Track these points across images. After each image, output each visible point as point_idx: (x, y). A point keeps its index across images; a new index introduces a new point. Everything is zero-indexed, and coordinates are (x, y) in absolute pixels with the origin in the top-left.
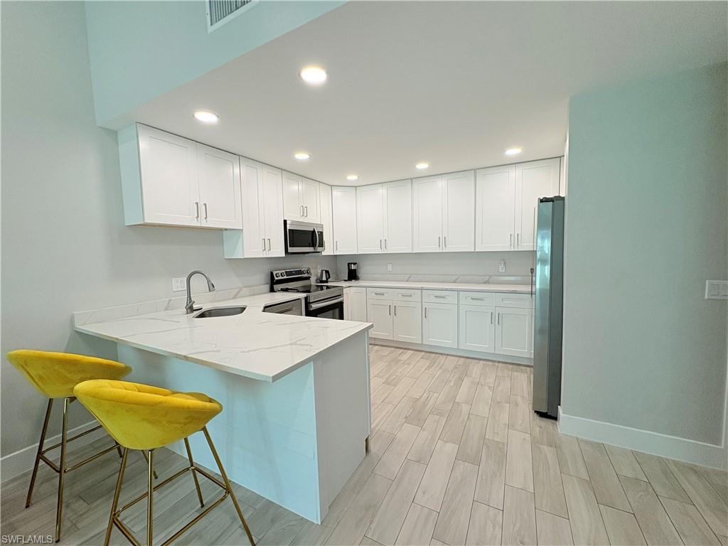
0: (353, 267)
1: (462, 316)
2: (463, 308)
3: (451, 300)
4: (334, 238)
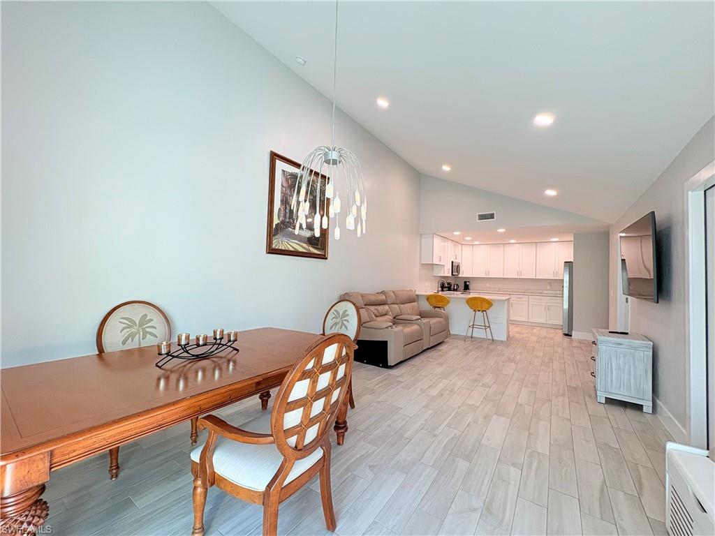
0: (468, 283)
1: (530, 306)
2: (530, 303)
3: (524, 299)
4: (462, 269)
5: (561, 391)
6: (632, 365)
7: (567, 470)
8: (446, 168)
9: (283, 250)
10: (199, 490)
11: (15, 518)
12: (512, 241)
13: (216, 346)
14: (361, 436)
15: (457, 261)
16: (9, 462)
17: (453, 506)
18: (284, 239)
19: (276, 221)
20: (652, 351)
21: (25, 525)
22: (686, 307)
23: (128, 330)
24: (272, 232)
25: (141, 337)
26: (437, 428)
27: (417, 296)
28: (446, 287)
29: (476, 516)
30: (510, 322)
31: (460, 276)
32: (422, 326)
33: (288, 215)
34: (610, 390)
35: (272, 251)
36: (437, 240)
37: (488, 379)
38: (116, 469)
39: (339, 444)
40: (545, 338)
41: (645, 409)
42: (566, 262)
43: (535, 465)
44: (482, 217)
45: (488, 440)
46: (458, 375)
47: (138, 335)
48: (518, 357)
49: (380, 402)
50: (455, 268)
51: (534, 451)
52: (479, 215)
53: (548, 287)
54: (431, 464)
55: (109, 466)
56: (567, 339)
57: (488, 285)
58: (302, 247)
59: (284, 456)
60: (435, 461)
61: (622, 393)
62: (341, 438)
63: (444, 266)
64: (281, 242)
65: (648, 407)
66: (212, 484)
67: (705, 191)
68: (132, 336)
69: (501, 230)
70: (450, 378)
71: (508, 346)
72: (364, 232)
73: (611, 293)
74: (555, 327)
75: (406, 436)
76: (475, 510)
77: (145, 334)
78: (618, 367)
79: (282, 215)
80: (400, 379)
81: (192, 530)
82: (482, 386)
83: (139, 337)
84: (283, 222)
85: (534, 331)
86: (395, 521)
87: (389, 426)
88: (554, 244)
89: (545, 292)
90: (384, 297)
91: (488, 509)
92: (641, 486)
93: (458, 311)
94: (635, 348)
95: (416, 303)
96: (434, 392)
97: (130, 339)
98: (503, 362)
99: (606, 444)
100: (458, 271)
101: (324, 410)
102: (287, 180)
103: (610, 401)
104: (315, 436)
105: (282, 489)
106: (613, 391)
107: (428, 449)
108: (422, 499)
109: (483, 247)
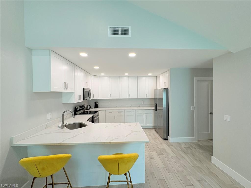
0: (97, 103)
2: (137, 114)
3: (133, 113)
4: (92, 94)
15: (88, 87)
31: (91, 99)
50: (86, 94)
63: (73, 92)
100: (89, 96)
109: (106, 78)
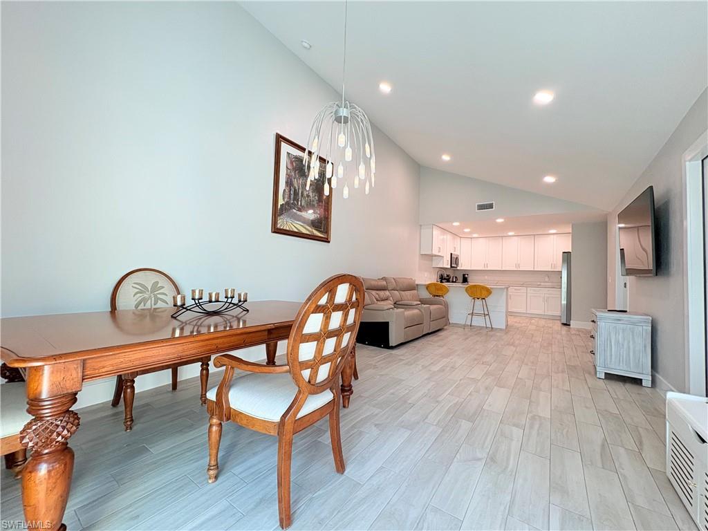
0: (466, 276)
1: (528, 298)
2: (529, 295)
3: (522, 291)
4: (461, 261)
5: (560, 369)
6: (631, 340)
7: (568, 431)
8: (446, 158)
9: (288, 231)
10: (215, 429)
11: (51, 421)
12: (511, 234)
13: (227, 304)
14: (365, 401)
15: (456, 253)
16: (48, 363)
17: (458, 456)
18: (288, 220)
19: (281, 202)
20: (650, 325)
21: (60, 429)
22: (685, 277)
23: (141, 295)
24: (277, 212)
25: (153, 302)
26: (440, 396)
27: (417, 285)
28: (445, 279)
29: (481, 465)
30: (509, 314)
31: (458, 268)
32: (423, 311)
33: (292, 197)
34: (609, 366)
35: (277, 230)
36: (436, 232)
37: (489, 358)
38: (130, 421)
39: (344, 407)
40: (543, 327)
41: (644, 383)
42: (564, 253)
43: (536, 427)
44: (481, 207)
45: (490, 406)
46: (458, 355)
47: (149, 301)
48: (517, 342)
49: (382, 375)
50: (454, 260)
51: (535, 416)
52: (479, 206)
53: (547, 279)
54: (435, 424)
55: (124, 418)
56: (565, 328)
57: (486, 277)
58: (306, 228)
59: (299, 387)
60: (439, 422)
61: (621, 368)
62: (347, 401)
63: (443, 257)
64: (285, 223)
65: (647, 381)
66: (228, 419)
67: (703, 161)
68: (144, 300)
69: (500, 220)
70: (451, 357)
71: (506, 333)
72: (373, 186)
73: (610, 280)
74: (553, 318)
75: (409, 402)
76: (480, 459)
77: (157, 300)
78: (617, 342)
79: (286, 196)
80: (401, 358)
81: (207, 467)
82: (483, 363)
83: (151, 302)
84: (287, 203)
85: (533, 321)
86: (402, 467)
87: (392, 394)
88: (552, 236)
89: (542, 284)
90: (385, 283)
91: (492, 459)
92: (641, 443)
93: (458, 299)
94: (634, 324)
95: (416, 291)
96: (435, 368)
97: (142, 303)
98: (502, 345)
99: (606, 411)
100: (457, 263)
101: (335, 351)
102: (292, 163)
103: (609, 377)
104: (326, 376)
105: (296, 420)
106: (613, 367)
107: (431, 411)
108: (428, 450)
109: (481, 240)
